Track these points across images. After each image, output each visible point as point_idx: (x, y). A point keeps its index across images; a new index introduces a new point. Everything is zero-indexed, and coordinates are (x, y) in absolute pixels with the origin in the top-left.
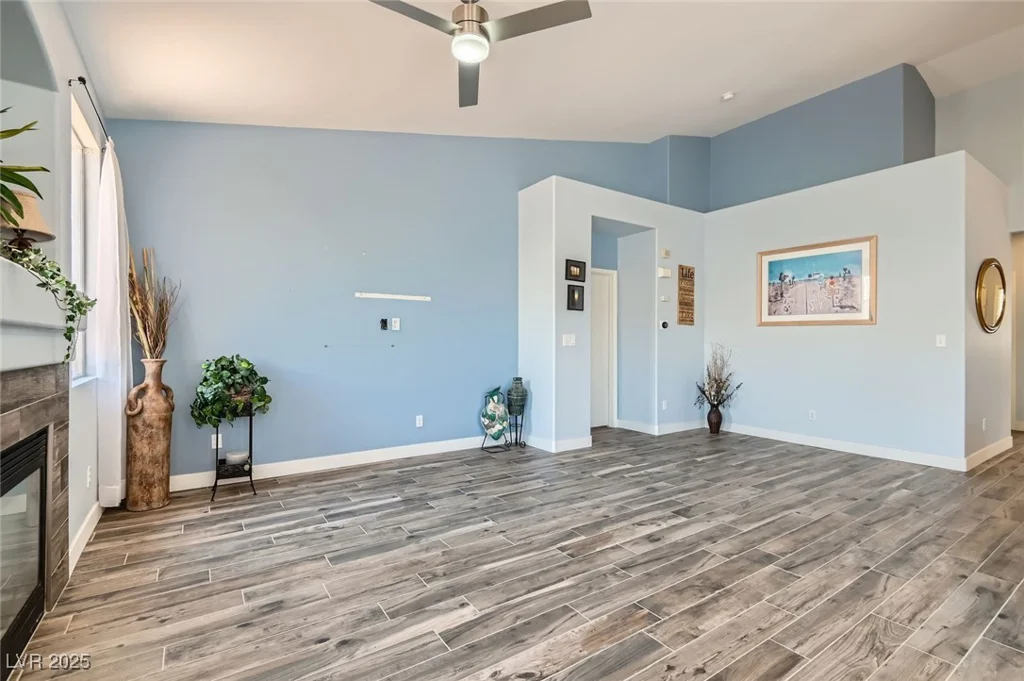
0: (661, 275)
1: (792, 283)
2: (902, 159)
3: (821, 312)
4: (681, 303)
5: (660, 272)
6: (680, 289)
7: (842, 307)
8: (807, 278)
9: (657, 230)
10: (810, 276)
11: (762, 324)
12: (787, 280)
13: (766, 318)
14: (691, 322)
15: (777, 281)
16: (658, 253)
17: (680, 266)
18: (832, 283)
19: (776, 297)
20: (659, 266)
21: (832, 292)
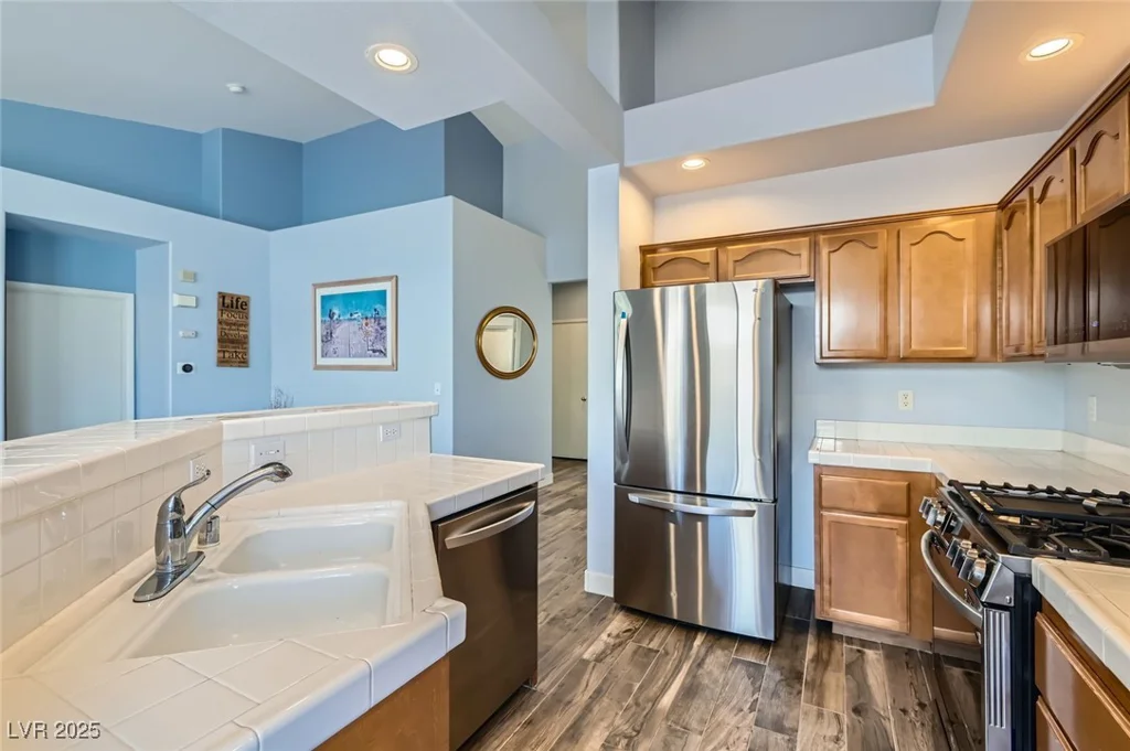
0: (176, 303)
1: (339, 321)
2: (443, 193)
3: (361, 356)
4: (220, 340)
5: (176, 300)
6: (220, 322)
7: (374, 351)
8: (349, 316)
9: (171, 245)
10: (351, 315)
11: (317, 368)
12: (336, 317)
13: (321, 361)
14: (244, 363)
15: (328, 319)
16: (172, 273)
17: (220, 293)
18: (367, 324)
19: (328, 337)
20: (174, 292)
21: (367, 334)
